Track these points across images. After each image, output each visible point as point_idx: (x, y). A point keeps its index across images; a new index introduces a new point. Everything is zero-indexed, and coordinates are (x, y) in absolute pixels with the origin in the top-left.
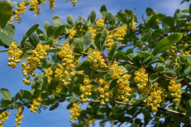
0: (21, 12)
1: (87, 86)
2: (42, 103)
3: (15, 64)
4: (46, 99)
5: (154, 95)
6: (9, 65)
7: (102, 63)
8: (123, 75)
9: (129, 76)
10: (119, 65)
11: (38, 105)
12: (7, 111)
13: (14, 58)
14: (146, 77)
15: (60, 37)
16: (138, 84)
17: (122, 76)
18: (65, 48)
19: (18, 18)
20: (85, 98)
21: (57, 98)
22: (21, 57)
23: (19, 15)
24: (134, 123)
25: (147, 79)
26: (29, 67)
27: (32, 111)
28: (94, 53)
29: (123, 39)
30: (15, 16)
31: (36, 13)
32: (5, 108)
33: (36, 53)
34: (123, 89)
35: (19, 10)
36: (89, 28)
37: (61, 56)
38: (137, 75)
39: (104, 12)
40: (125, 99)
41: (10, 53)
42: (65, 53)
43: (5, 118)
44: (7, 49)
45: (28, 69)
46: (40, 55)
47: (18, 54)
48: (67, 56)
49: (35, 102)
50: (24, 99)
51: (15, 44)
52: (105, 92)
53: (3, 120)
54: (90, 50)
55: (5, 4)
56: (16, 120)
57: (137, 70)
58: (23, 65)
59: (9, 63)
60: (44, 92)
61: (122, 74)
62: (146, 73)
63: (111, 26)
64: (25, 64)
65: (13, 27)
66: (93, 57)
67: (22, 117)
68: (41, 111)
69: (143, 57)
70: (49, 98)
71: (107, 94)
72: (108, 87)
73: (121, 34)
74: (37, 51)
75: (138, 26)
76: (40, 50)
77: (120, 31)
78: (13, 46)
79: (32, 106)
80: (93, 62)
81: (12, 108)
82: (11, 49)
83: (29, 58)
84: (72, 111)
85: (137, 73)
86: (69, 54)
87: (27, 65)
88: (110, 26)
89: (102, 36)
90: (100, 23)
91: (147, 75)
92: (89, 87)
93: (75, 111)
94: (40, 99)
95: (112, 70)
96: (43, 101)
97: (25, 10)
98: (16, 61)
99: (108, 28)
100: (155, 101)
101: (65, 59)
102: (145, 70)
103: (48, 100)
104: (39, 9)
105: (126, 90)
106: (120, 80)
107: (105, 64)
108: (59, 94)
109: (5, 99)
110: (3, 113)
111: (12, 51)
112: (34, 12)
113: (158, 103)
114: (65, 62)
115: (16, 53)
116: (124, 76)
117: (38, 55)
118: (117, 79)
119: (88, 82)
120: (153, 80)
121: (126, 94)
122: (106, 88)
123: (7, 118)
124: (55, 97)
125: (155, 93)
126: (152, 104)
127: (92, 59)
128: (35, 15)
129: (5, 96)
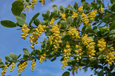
0: (34, 3)
1: (68, 50)
2: (46, 57)
3: (25, 37)
4: (48, 55)
5: (110, 55)
6: (22, 38)
7: (77, 36)
8: (91, 42)
9: (94, 43)
10: (88, 36)
11: (44, 59)
12: (27, 61)
13: (25, 33)
14: (105, 44)
15: (56, 18)
16: (100, 49)
17: (89, 43)
18: (55, 27)
19: (32, 7)
20: (66, 56)
21: (55, 54)
22: (29, 33)
23: (33, 5)
24: (103, 69)
25: (105, 45)
26: (33, 39)
27: (40, 62)
28: (72, 29)
29: (94, 19)
30: (31, 6)
31: (43, 4)
32: (26, 59)
33: (37, 30)
34: (90, 51)
35: (33, 2)
36: (74, 13)
37: (52, 32)
38: (99, 43)
39: (84, 2)
40: (91, 57)
41: (23, 31)
42: (55, 30)
43: (26, 66)
44: (21, 28)
45: (33, 40)
46: (40, 32)
47: (27, 31)
48: (56, 32)
49: (42, 57)
50: (36, 55)
51: (25, 25)
52: (79, 53)
53: (24, 66)
54: (70, 27)
55: (19, 2)
56: (32, 67)
57: (99, 40)
58: (30, 38)
59: (22, 37)
60: (47, 51)
61: (89, 42)
62: (104, 42)
63: (88, 11)
64: (31, 37)
65: (25, 15)
66: (71, 32)
67: (35, 65)
68: (46, 61)
69: (103, 32)
70: (50, 54)
71: (80, 54)
72: (81, 50)
73: (93, 16)
74: (38, 29)
75: (105, 10)
76: (40, 28)
77: (92, 14)
78: (24, 27)
79: (40, 59)
80: (72, 35)
81: (29, 60)
82: (23, 28)
83: (34, 33)
84: (63, 62)
85: (99, 42)
86: (57, 31)
87: (33, 37)
88: (86, 11)
89: (78, 19)
90: (81, 9)
91: (105, 43)
92: (69, 50)
93: (65, 62)
94: (45, 55)
95: (83, 39)
96: (47, 56)
97: (36, 2)
98: (26, 35)
99: (86, 12)
100: (111, 58)
101: (54, 34)
102: (104, 40)
103: (49, 56)
104: (44, 1)
105: (92, 52)
106: (88, 46)
107: (79, 36)
108: (56, 52)
109: (26, 54)
110: (25, 63)
111: (24, 30)
112: (42, 3)
113: (113, 60)
114: (54, 35)
115: (26, 31)
116: (91, 44)
117: (39, 32)
118: (87, 45)
119: (69, 47)
120: (110, 45)
121: (92, 54)
122: (80, 51)
123: (27, 65)
124: (54, 54)
125: (110, 53)
126: (108, 60)
127: (71, 33)
128: (42, 5)
129: (26, 53)
